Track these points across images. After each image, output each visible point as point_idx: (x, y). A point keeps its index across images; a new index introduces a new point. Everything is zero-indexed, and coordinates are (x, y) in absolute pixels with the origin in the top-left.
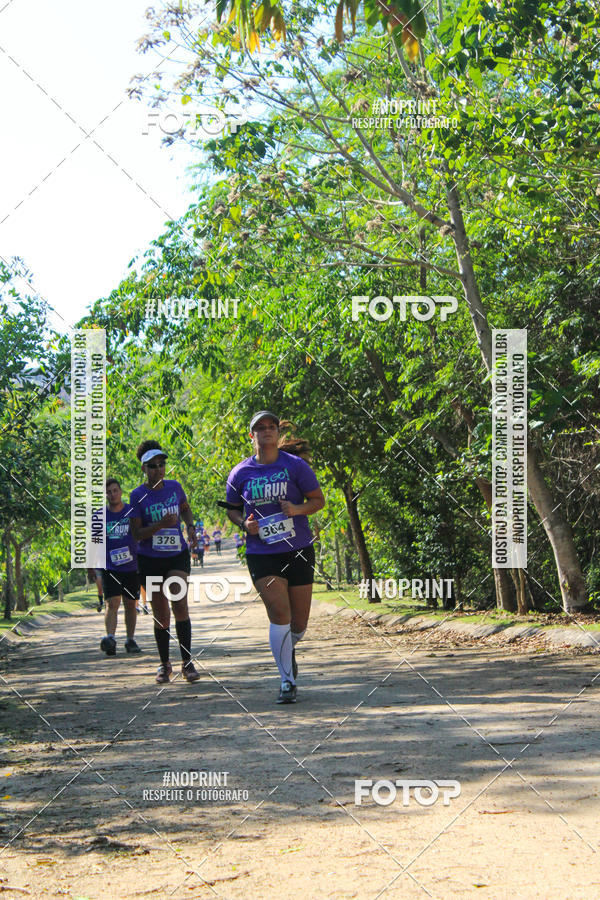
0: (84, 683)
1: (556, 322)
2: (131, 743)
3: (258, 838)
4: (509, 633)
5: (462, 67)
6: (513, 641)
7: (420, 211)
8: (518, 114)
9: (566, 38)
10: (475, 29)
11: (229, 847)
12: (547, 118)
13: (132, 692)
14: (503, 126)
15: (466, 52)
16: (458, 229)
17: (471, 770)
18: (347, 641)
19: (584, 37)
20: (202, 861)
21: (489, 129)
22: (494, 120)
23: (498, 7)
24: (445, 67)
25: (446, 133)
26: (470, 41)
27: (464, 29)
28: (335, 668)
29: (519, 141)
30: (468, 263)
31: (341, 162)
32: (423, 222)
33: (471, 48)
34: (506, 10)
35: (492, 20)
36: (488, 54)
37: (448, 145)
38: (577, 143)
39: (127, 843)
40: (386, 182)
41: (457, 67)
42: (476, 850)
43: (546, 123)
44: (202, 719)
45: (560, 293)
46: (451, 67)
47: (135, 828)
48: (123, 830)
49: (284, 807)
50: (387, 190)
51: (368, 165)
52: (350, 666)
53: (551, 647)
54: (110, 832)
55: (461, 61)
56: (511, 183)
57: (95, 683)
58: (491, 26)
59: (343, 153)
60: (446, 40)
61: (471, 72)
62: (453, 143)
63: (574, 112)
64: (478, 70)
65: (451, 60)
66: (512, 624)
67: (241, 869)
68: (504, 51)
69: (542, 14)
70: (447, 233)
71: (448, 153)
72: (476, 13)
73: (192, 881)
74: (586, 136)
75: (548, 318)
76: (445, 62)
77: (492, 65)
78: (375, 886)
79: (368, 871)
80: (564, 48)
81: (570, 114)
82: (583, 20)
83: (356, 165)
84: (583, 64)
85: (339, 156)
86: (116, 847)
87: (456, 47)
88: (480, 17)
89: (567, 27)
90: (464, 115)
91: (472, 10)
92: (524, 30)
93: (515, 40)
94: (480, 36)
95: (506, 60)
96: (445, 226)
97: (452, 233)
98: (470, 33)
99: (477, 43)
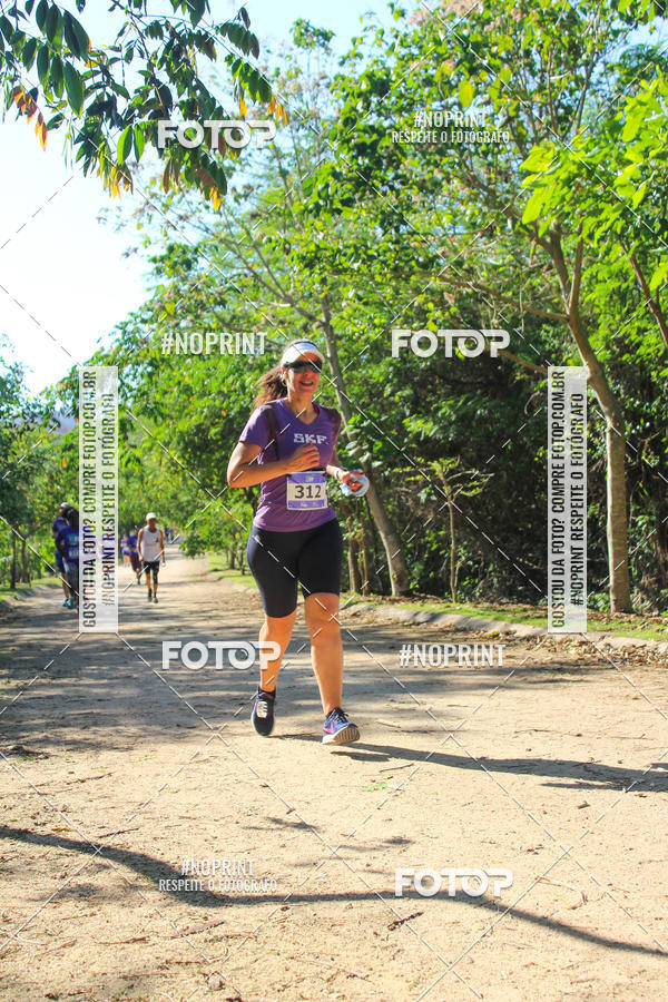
0: (50, 636)
1: (393, 394)
2: (65, 681)
3: (127, 749)
4: (353, 609)
5: (318, 212)
6: (355, 615)
7: (301, 311)
8: (355, 246)
9: (392, 196)
10: (327, 186)
11: (105, 756)
12: (377, 251)
13: (81, 644)
14: (345, 255)
15: (321, 202)
16: (326, 326)
17: (300, 706)
18: (242, 612)
19: (402, 196)
20: (83, 764)
21: (334, 256)
22: (339, 251)
23: (344, 172)
24: (306, 211)
25: (304, 258)
26: (323, 194)
27: (320, 186)
28: (226, 631)
29: (356, 266)
30: (334, 349)
31: (246, 275)
32: (304, 320)
33: (325, 200)
34: (350, 175)
35: (339, 181)
36: (337, 205)
37: (306, 266)
38: (396, 269)
39: (37, 751)
40: (279, 291)
41: (314, 212)
42: (273, 761)
43: (376, 254)
44: (120, 664)
45: (397, 372)
46: (311, 212)
47: (46, 741)
48: (38, 741)
49: (153, 728)
50: (278, 296)
51: (266, 278)
52: (238, 630)
53: (378, 620)
54: (27, 743)
55: (318, 207)
56: (351, 294)
57: (58, 637)
58: (339, 185)
59: (249, 269)
60: (307, 193)
61: (324, 216)
62: (310, 265)
63: (392, 247)
64: (330, 215)
65: (311, 207)
66: (357, 603)
67: (108, 771)
68: (348, 203)
69: (376, 178)
70: (319, 327)
71: (307, 272)
72: (328, 175)
73: (72, 778)
74: (402, 264)
75: (388, 390)
76: (306, 208)
77: (339, 212)
78: (193, 785)
79: (193, 774)
80: (388, 201)
81: (390, 250)
82: (402, 183)
83: (256, 276)
84: (401, 214)
85: (246, 271)
86: (28, 753)
87: (315, 198)
88: (330, 178)
89: (392, 188)
90: (317, 246)
91: (325, 173)
92: (362, 188)
93: (357, 196)
94: (330, 191)
95: (349, 209)
96: (317, 323)
97: (322, 328)
98: (323, 189)
99: (328, 196)
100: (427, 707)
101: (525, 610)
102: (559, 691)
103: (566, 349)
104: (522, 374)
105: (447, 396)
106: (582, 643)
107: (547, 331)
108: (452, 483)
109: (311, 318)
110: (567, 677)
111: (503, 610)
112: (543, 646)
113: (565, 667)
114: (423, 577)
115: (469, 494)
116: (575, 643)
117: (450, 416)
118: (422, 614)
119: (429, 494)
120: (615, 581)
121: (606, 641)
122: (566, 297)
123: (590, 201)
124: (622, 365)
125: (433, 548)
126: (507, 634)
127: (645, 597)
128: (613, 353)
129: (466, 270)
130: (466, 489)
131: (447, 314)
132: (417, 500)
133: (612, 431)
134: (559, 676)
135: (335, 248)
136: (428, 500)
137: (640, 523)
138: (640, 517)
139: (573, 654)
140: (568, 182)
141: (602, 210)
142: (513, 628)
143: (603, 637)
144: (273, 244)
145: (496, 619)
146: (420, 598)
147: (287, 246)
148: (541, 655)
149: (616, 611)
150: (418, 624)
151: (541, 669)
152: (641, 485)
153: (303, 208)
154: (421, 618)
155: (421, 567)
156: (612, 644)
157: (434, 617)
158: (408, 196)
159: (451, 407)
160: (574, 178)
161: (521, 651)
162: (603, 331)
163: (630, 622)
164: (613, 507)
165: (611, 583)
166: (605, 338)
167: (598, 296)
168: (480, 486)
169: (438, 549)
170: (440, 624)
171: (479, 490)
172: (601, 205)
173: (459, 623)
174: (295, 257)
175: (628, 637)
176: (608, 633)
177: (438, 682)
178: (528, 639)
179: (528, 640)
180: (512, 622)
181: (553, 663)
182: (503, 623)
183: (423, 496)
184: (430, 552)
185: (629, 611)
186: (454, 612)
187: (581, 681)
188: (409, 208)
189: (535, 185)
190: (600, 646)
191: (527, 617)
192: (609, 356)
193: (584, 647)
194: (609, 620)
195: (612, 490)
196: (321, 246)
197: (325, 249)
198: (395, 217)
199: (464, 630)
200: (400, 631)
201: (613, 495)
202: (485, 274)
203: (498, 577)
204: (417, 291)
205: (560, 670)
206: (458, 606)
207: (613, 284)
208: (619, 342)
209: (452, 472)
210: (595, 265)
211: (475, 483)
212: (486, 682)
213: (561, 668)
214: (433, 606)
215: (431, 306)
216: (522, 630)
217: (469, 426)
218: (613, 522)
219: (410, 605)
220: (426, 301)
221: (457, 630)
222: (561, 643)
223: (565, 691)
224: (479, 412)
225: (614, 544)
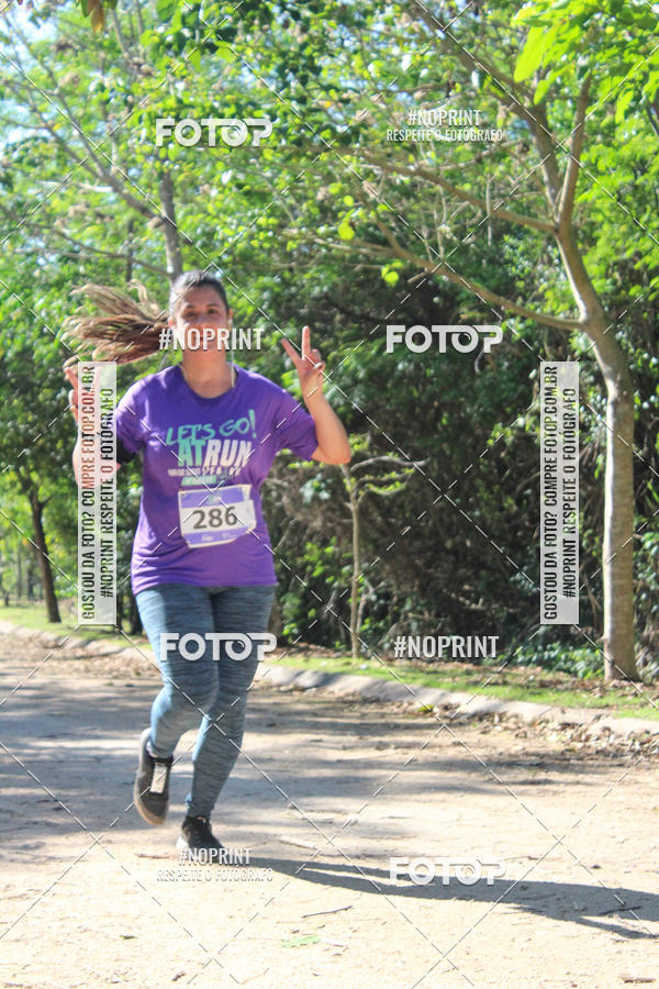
5: (181, 47)
7: (130, 201)
9: (295, 27)
10: (196, 7)
12: (269, 112)
15: (186, 33)
16: (169, 225)
19: (313, 30)
24: (162, 46)
26: (191, 20)
27: (184, 7)
30: (178, 260)
31: (45, 140)
32: (131, 213)
33: (192, 29)
36: (210, 36)
38: (299, 142)
40: (95, 165)
41: (175, 47)
45: (275, 301)
46: (169, 46)
50: (96, 175)
51: (76, 146)
55: (181, 41)
56: (226, 178)
59: (49, 128)
60: (164, 17)
63: (297, 108)
64: (198, 53)
65: (170, 39)
68: (228, 35)
70: (157, 226)
74: (308, 135)
77: (213, 48)
80: (292, 37)
81: (293, 110)
82: (314, 9)
83: (60, 141)
84: (311, 58)
85: (45, 133)
87: (176, 25)
89: (296, 15)
90: (180, 101)
92: (250, 13)
93: (240, 24)
94: (202, 15)
95: (228, 45)
96: (155, 220)
97: (163, 227)
98: (191, 12)
99: (198, 23)
100: (351, 817)
101: (468, 673)
102: (549, 799)
103: (541, 276)
104: (470, 309)
105: (351, 340)
106: (565, 726)
107: (512, 247)
108: (357, 474)
109: (145, 211)
110: (554, 776)
111: (435, 672)
112: (506, 729)
113: (547, 761)
114: (300, 617)
115: (383, 492)
116: (555, 725)
117: (356, 371)
118: (307, 674)
119: (318, 490)
120: (613, 632)
121: (603, 722)
122: (554, 196)
123: (614, 50)
124: (627, 302)
125: (316, 574)
126: (446, 708)
127: (649, 657)
128: (614, 283)
129: (405, 148)
130: (381, 485)
131: (372, 214)
132: (297, 499)
133: (615, 404)
134: (542, 775)
135: (207, 105)
136: (315, 498)
137: (647, 545)
138: (648, 535)
139: (554, 742)
140: (581, 20)
141: (631, 65)
142: (454, 698)
143: (598, 718)
144: (107, 95)
145: (426, 685)
146: (301, 650)
147: (130, 98)
148: (504, 742)
149: (613, 677)
150: (303, 689)
151: (511, 763)
152: (650, 486)
153: (156, 39)
154: (305, 680)
155: (297, 601)
156: (613, 729)
157: (327, 679)
158: (324, 30)
159: (359, 356)
160: (592, 14)
161: (472, 735)
162: (602, 248)
163: (636, 695)
164: (614, 518)
165: (607, 634)
166: (602, 260)
167: (598, 194)
168: (402, 481)
169: (324, 576)
170: (337, 689)
171: (399, 486)
172: (628, 57)
173: (368, 689)
174: (145, 117)
175: (637, 717)
176: (605, 711)
177: (357, 780)
178: (480, 716)
179: (481, 720)
180: (453, 690)
181: (527, 754)
182: (438, 692)
183: (308, 492)
184: (311, 580)
185: (633, 678)
186: (357, 675)
187: (578, 783)
188: (323, 50)
189: (534, 22)
190: (595, 730)
191: (476, 683)
192: (609, 288)
193: (570, 732)
194: (604, 690)
195: (614, 494)
196: (186, 101)
197: (192, 106)
198: (302, 61)
199: (377, 701)
200: (277, 699)
201: (614, 500)
202: (431, 154)
203: (418, 620)
204: (329, 179)
205: (541, 766)
206: (364, 664)
207: (622, 178)
208: (623, 266)
209: (358, 457)
210: (593, 148)
211: (394, 475)
212: (432, 781)
213: (542, 762)
214: (322, 662)
215: (349, 201)
216: (469, 702)
217: (383, 388)
218: (613, 541)
219: (288, 660)
220: (343, 193)
221: (366, 701)
222: (532, 724)
223: (557, 799)
224: (400, 366)
225: (613, 576)
